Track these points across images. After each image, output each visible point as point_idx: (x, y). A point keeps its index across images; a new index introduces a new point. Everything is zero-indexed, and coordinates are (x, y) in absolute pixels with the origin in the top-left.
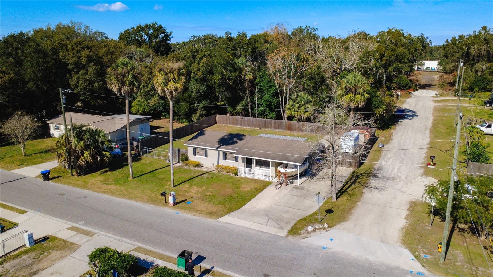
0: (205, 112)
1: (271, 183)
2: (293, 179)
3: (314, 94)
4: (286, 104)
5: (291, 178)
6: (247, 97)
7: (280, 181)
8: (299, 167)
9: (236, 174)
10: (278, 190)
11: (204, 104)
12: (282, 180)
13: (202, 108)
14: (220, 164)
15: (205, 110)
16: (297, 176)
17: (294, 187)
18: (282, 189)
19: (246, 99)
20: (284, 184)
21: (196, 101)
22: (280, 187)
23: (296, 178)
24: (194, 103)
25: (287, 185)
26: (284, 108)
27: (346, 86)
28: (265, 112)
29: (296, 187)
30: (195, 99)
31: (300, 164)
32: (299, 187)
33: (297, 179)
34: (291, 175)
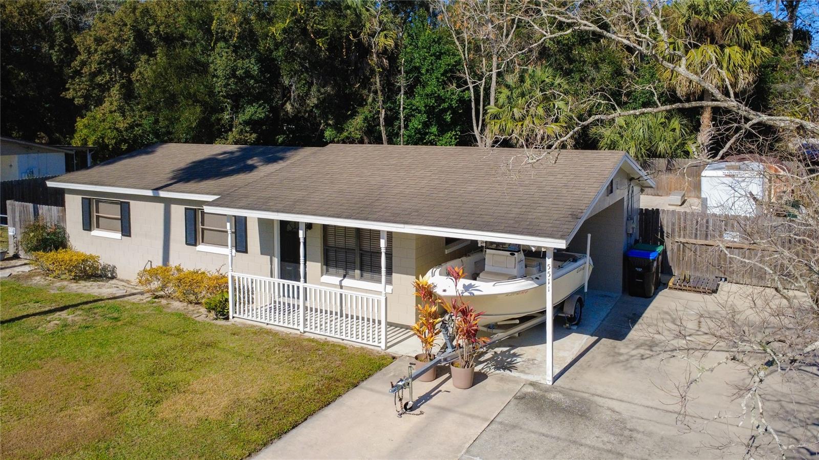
0: (254, 135)
1: (380, 368)
2: (513, 342)
3: (571, 71)
4: (489, 104)
5: (501, 335)
6: (376, 92)
7: (435, 350)
8: (549, 261)
9: (221, 310)
10: (412, 419)
11: (251, 111)
12: (445, 347)
13: (246, 123)
14: (173, 262)
15: (253, 130)
16: (543, 325)
17: (521, 398)
18: (444, 410)
19: (374, 100)
20: (459, 373)
21: (228, 104)
22: (427, 397)
23: (536, 334)
24: (223, 110)
25: (478, 378)
26: (484, 114)
27: (688, 21)
28: (426, 134)
29: (534, 398)
30: (224, 97)
31: (562, 244)
32: (553, 396)
33: (544, 341)
34: (499, 319)
